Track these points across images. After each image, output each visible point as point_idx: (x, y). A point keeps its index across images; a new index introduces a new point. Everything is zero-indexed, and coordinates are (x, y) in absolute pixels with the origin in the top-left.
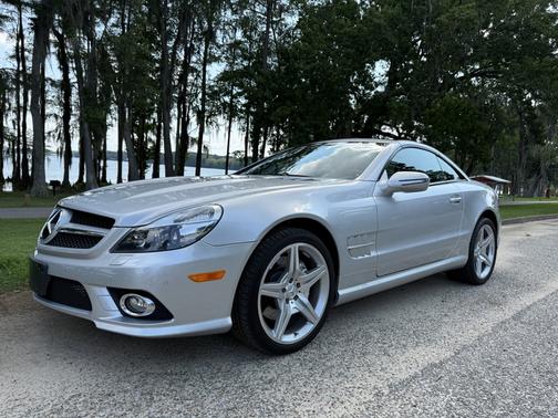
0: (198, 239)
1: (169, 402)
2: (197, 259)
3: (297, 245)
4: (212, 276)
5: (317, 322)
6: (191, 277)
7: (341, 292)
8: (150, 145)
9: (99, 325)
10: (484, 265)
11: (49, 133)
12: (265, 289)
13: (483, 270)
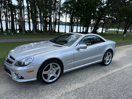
0: (28, 65)
1: (23, 93)
2: (28, 68)
3: (52, 64)
4: (31, 71)
5: (57, 78)
6: (27, 72)
7: (64, 71)
8: (48, 21)
9: (13, 78)
10: (108, 61)
11: (26, 19)
12: (44, 73)
13: (107, 63)
